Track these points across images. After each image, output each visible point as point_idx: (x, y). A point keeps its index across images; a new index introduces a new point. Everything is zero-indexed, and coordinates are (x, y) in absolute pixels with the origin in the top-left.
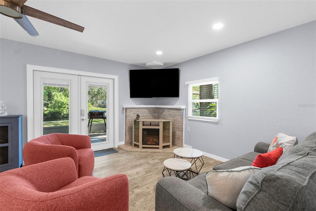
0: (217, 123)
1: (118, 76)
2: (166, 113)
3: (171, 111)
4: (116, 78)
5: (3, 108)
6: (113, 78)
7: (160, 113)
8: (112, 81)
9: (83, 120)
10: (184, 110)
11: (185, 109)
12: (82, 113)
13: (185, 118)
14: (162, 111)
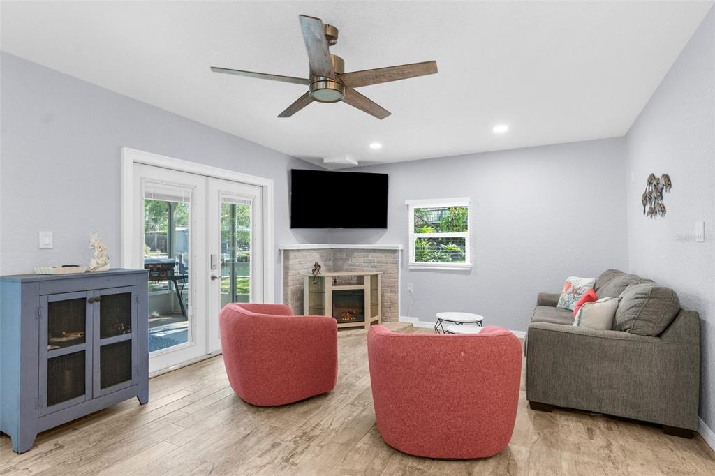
0: (467, 272)
1: (272, 181)
2: (357, 259)
3: (371, 255)
4: (269, 183)
5: (102, 252)
6: (262, 184)
7: (342, 259)
8: (259, 190)
9: (213, 278)
10: (400, 253)
11: (402, 250)
12: (213, 264)
13: (402, 267)
14: (347, 255)
